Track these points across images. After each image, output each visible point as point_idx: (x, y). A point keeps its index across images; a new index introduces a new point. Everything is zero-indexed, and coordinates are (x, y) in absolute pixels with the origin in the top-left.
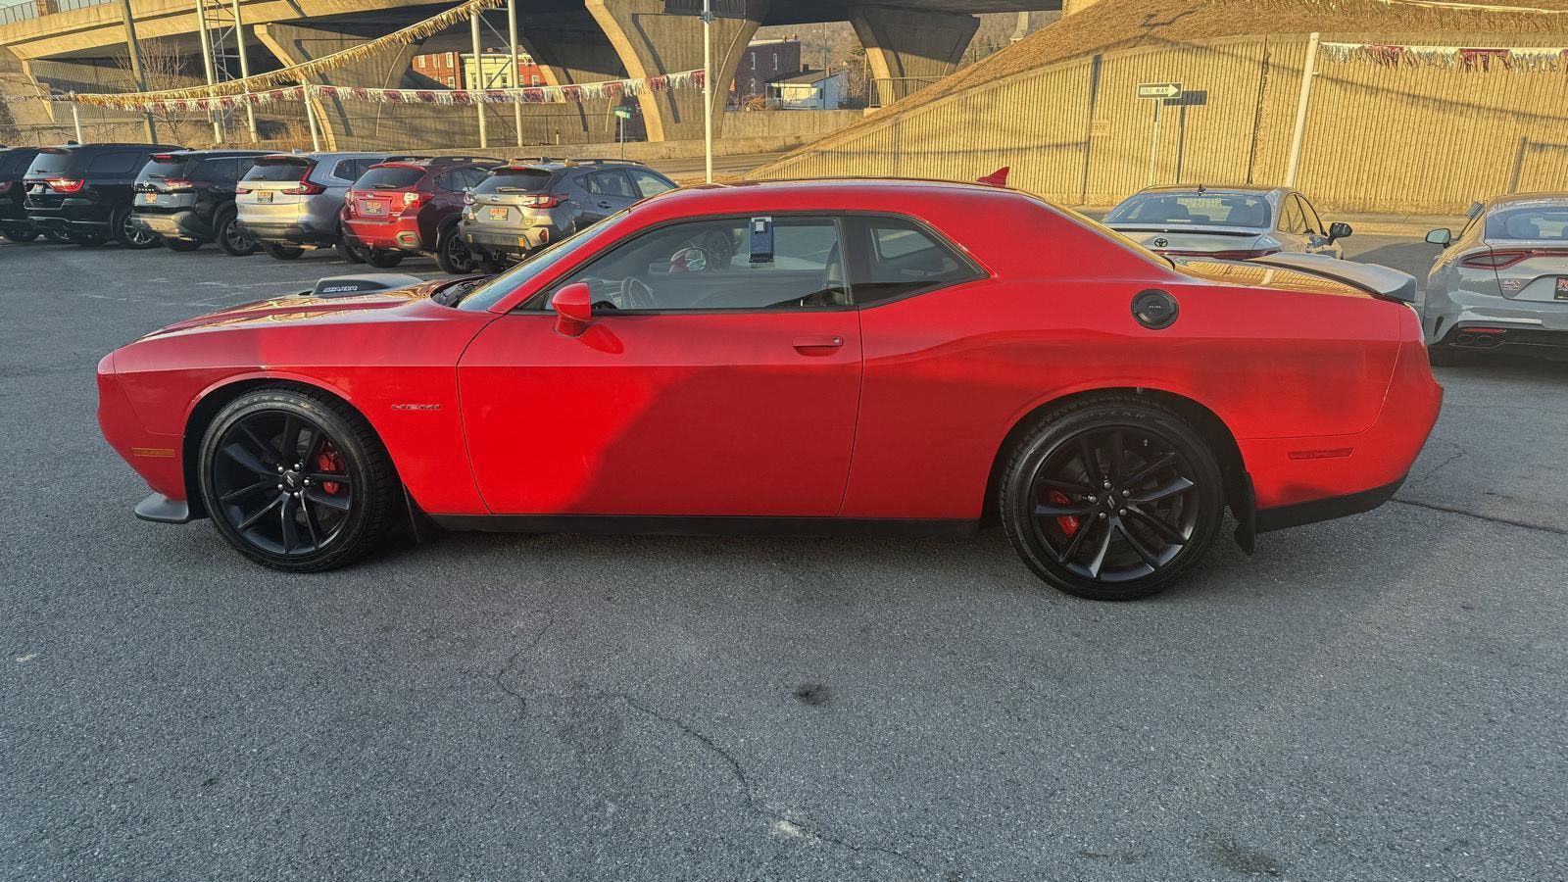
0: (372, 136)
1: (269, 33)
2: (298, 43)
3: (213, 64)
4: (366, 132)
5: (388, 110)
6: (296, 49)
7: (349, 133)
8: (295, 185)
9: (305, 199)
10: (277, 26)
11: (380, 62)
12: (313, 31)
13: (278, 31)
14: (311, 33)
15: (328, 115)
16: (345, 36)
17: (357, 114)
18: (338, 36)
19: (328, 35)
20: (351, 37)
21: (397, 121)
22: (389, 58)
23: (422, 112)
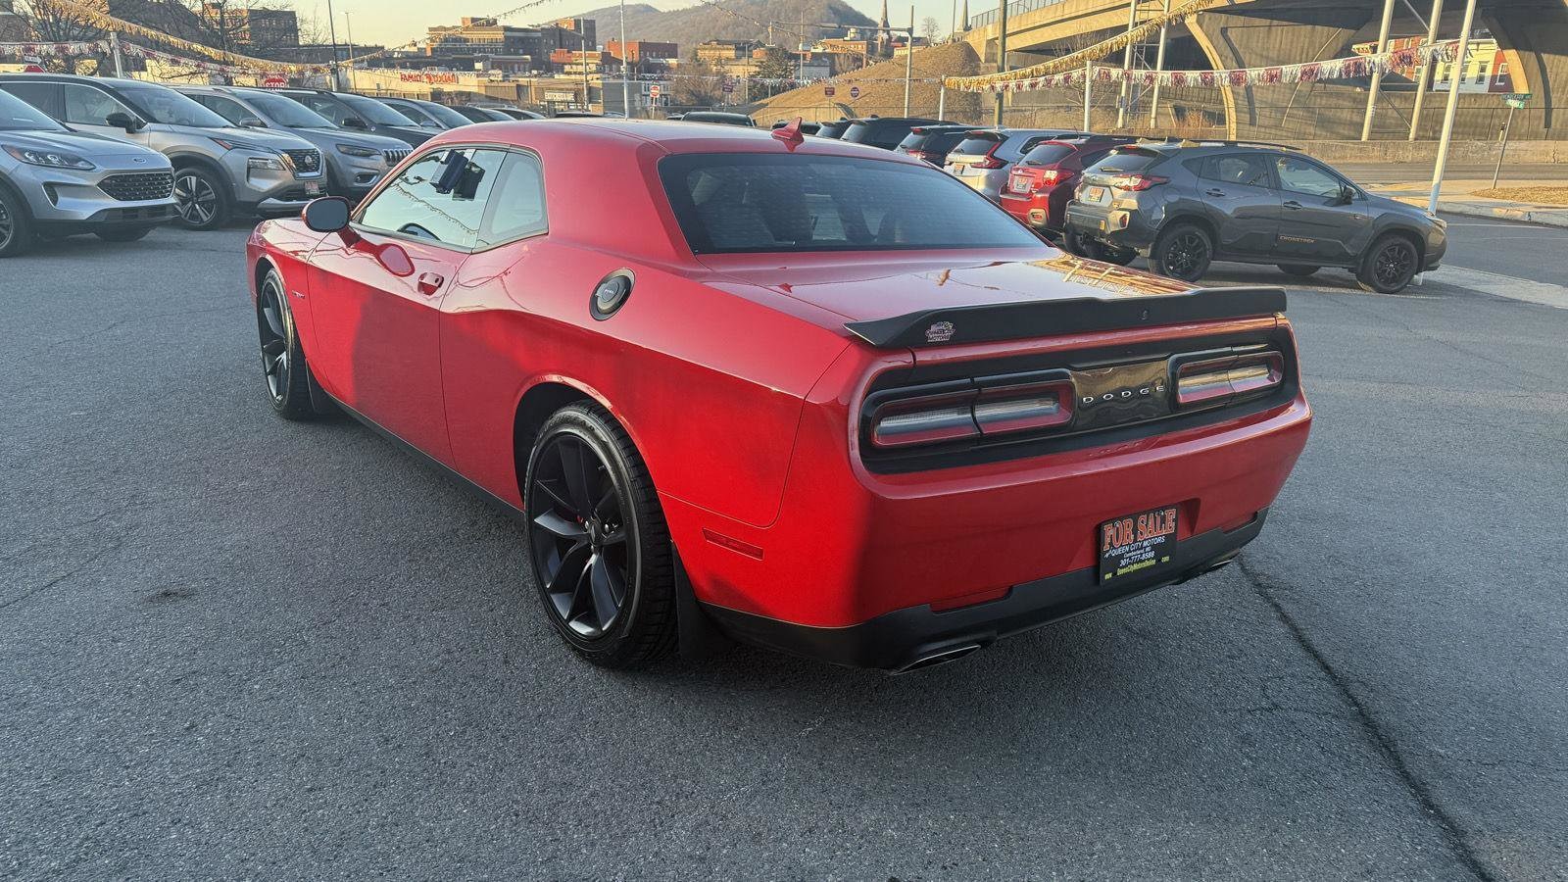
0: (1277, 127)
1: (1198, 22)
2: (1224, 31)
3: (1133, 53)
4: (1272, 122)
5: (1302, 100)
6: (1220, 36)
7: (1252, 123)
8: (980, 159)
9: (985, 172)
10: (1207, 15)
11: (1306, 47)
12: (1242, 18)
13: (1207, 19)
14: (1240, 20)
15: (1236, 104)
16: (1275, 22)
17: (1266, 103)
18: (1268, 22)
19: (1257, 21)
20: (1281, 23)
21: (1309, 112)
22: (1317, 45)
23: (1341, 102)
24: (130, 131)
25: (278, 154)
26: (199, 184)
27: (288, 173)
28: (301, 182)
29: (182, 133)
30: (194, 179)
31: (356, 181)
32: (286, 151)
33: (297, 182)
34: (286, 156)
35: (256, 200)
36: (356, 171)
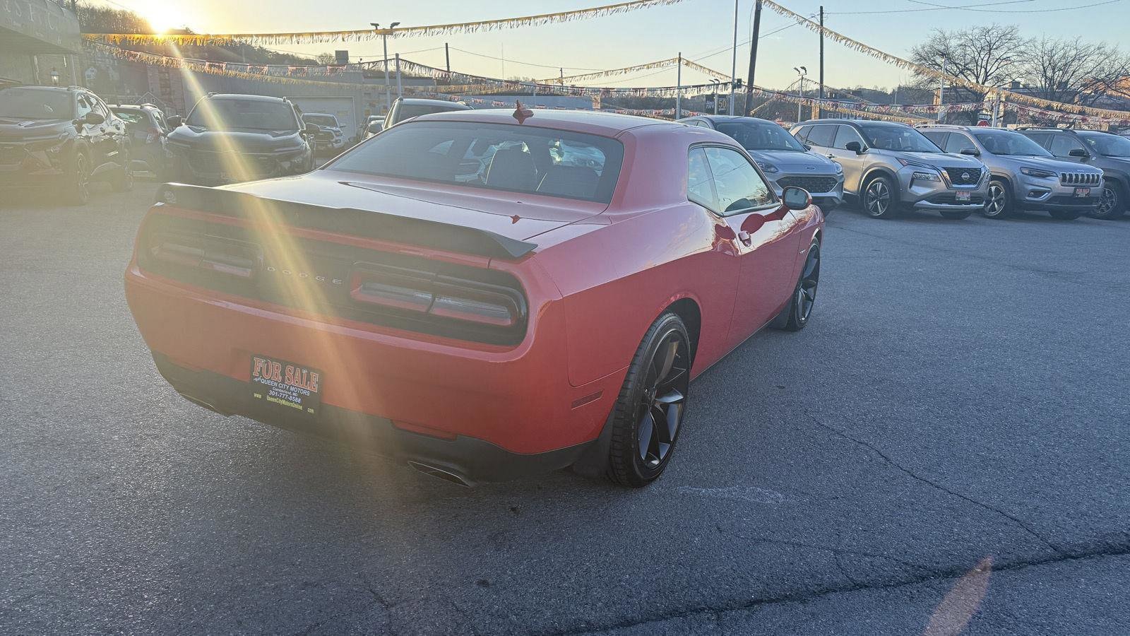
24: (859, 153)
25: (938, 170)
26: (883, 188)
27: (943, 184)
28: (952, 191)
29: (884, 155)
30: (881, 184)
31: (1029, 196)
32: (945, 169)
33: (949, 191)
34: (944, 172)
35: (913, 201)
36: (1031, 188)
